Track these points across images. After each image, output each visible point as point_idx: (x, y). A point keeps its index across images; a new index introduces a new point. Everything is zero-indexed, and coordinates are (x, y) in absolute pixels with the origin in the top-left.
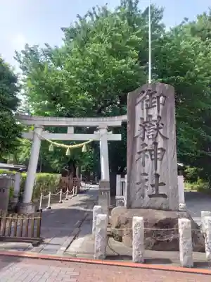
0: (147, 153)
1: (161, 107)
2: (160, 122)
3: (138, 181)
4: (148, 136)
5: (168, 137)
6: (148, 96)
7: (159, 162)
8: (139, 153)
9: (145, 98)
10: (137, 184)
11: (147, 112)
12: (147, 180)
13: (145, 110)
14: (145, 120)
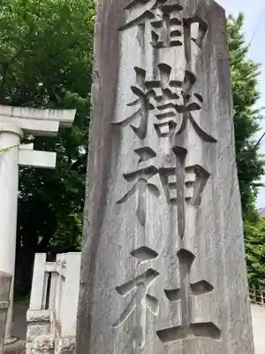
0: (155, 180)
1: (195, 49)
2: (194, 91)
3: (121, 281)
4: (157, 127)
5: (215, 136)
6: (158, 12)
7: (190, 212)
8: (128, 177)
9: (148, 14)
10: (120, 290)
11: (156, 55)
12: (152, 273)
13: (150, 49)
14: (149, 77)
